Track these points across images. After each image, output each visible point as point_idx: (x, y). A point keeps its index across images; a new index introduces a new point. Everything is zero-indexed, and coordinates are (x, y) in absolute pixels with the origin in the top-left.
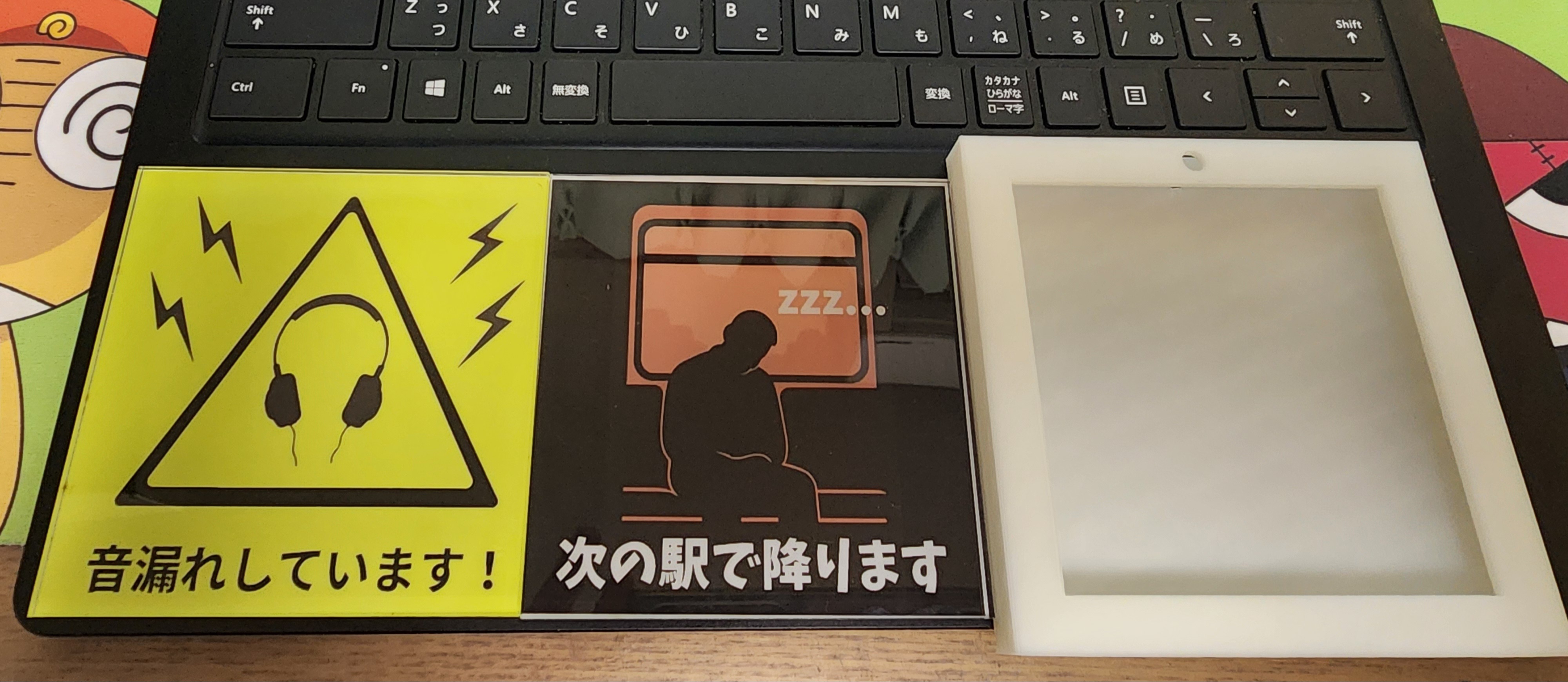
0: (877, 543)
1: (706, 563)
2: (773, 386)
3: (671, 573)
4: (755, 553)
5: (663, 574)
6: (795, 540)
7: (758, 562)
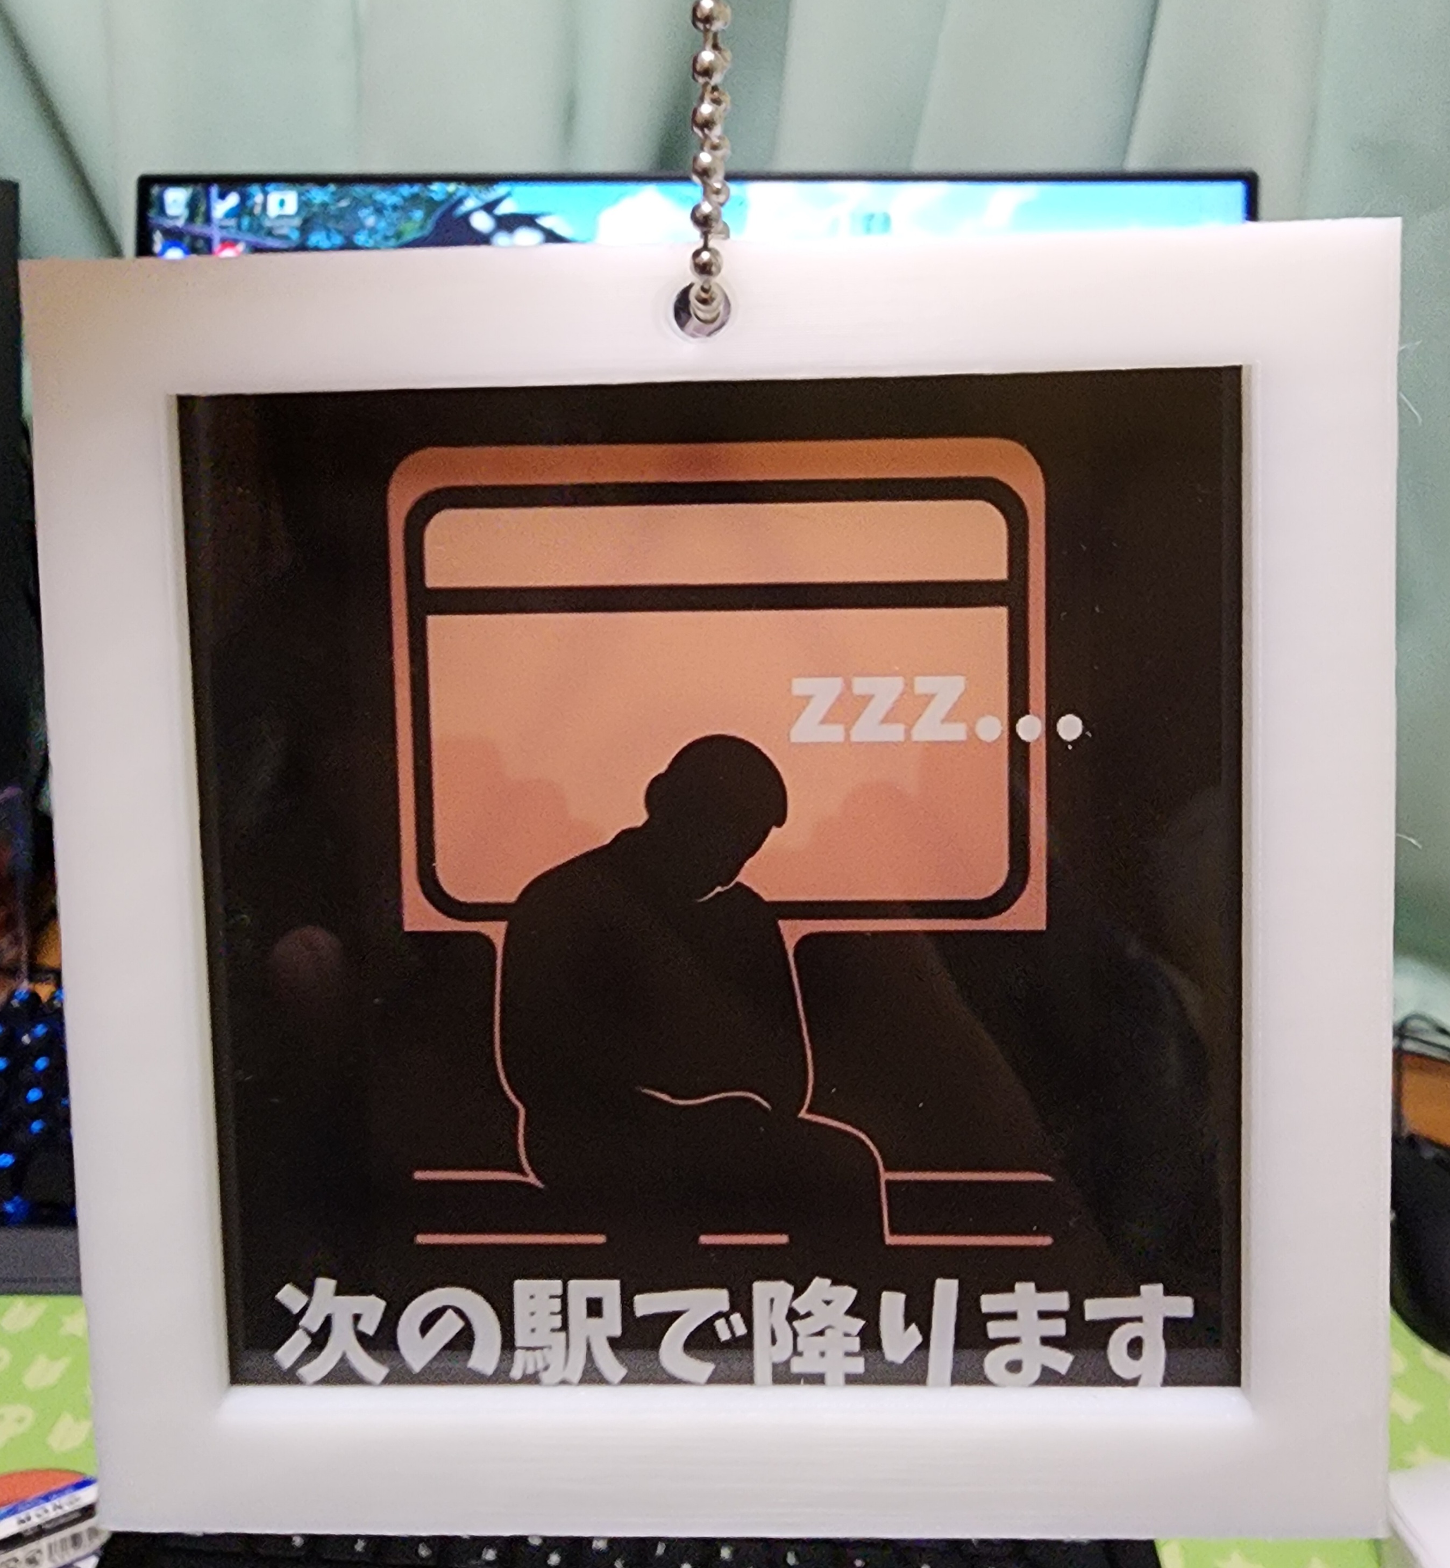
0: (1025, 1289)
1: (617, 1331)
2: (778, 930)
3: (538, 1353)
4: (734, 1308)
5: (519, 1354)
6: (828, 1282)
7: (741, 1330)
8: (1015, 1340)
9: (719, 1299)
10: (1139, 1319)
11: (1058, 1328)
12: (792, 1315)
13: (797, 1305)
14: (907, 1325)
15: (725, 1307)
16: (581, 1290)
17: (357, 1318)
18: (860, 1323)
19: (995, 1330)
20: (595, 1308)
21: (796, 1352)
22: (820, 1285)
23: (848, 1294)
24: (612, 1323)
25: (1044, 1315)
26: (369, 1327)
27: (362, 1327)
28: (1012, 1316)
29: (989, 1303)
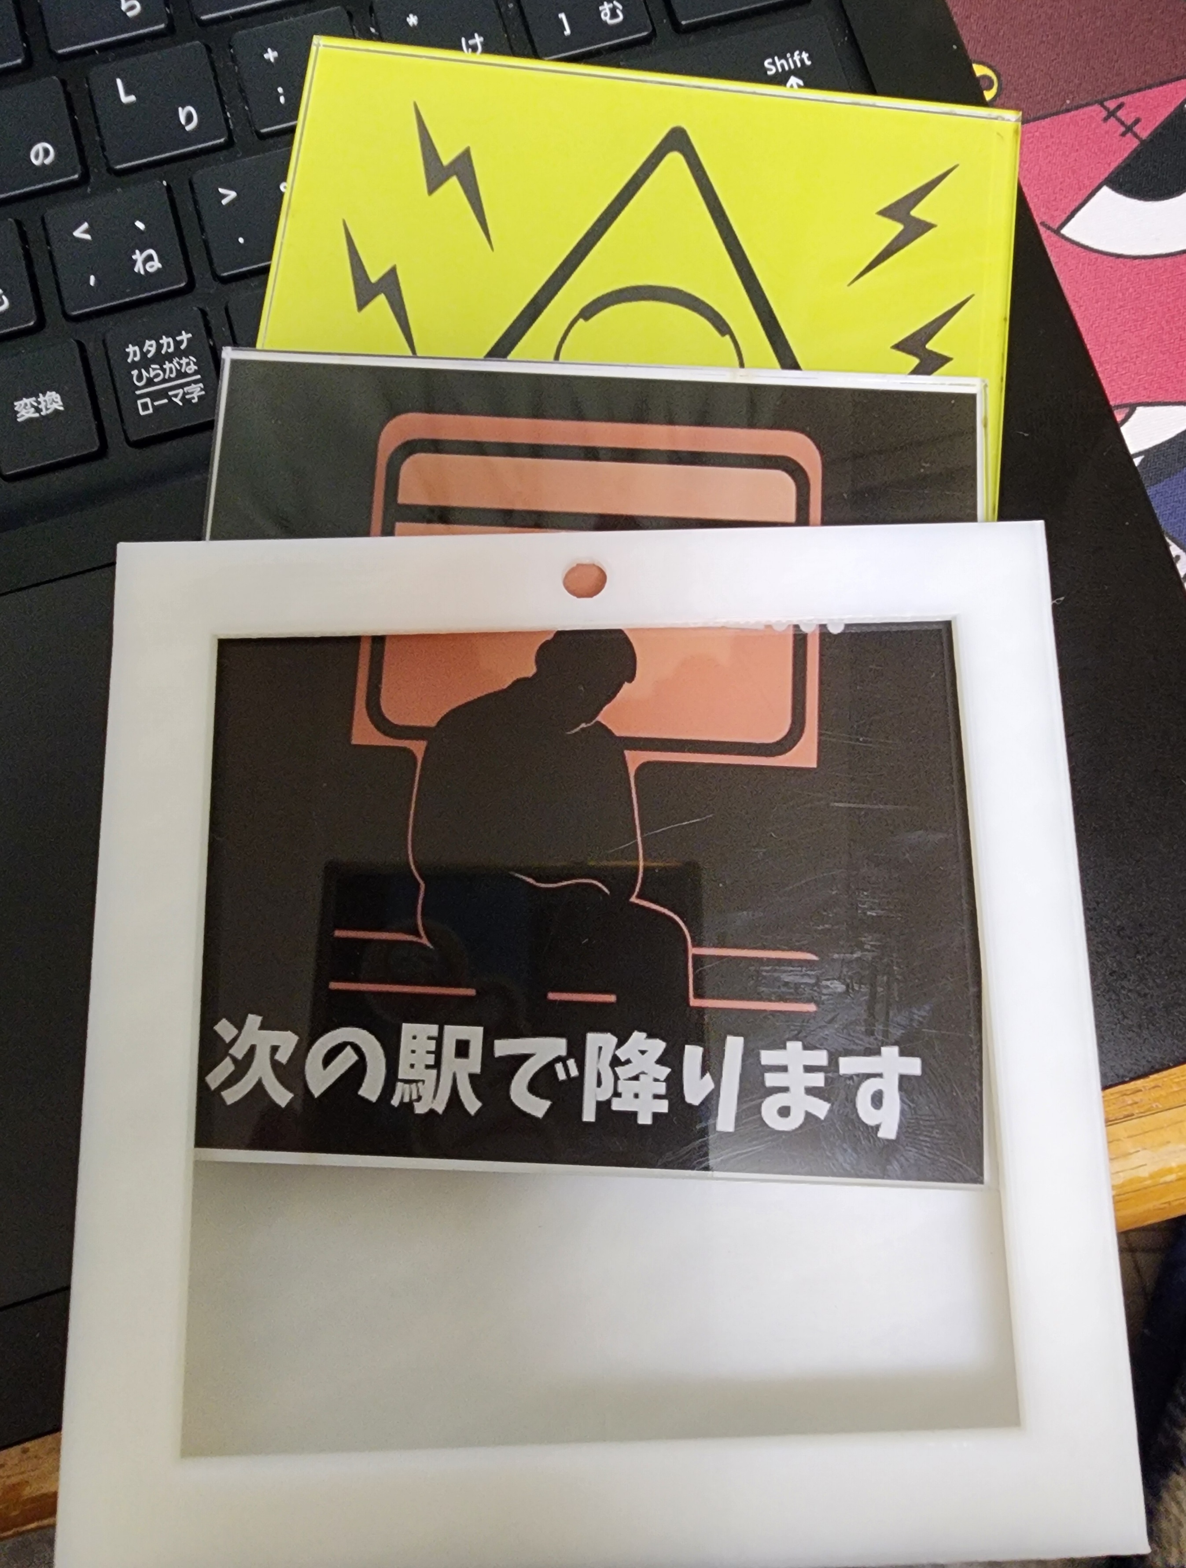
0: (794, 1046)
1: (477, 1070)
2: (624, 757)
3: (414, 1086)
4: (570, 1054)
5: (399, 1085)
6: (644, 1035)
7: (574, 1072)
8: (785, 1089)
9: (558, 1046)
10: (880, 1075)
11: (818, 1080)
12: (616, 1062)
13: (619, 1053)
14: (703, 1074)
15: (563, 1053)
16: (453, 1033)
17: (275, 1049)
18: (667, 1071)
19: (771, 1079)
20: (462, 1049)
21: (617, 1094)
22: (638, 1038)
23: (658, 1046)
24: (474, 1063)
25: (809, 1069)
26: (283, 1057)
27: (278, 1057)
28: (784, 1069)
29: (768, 1057)
